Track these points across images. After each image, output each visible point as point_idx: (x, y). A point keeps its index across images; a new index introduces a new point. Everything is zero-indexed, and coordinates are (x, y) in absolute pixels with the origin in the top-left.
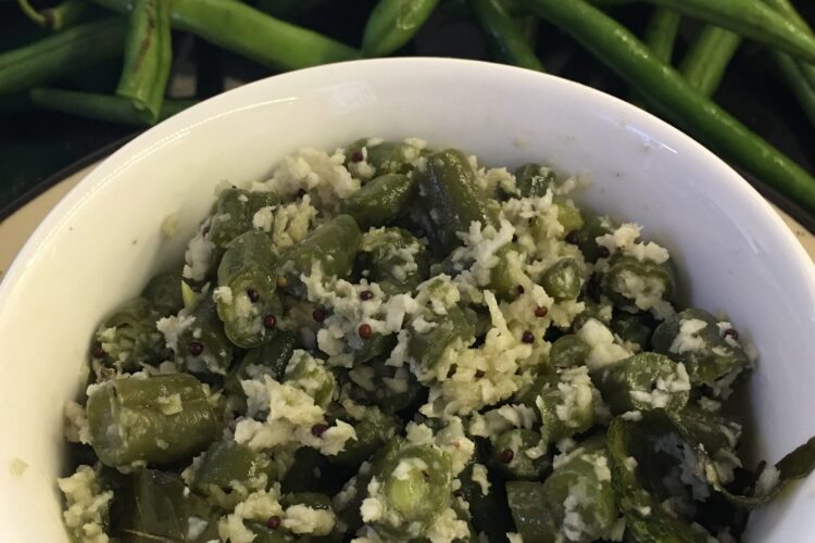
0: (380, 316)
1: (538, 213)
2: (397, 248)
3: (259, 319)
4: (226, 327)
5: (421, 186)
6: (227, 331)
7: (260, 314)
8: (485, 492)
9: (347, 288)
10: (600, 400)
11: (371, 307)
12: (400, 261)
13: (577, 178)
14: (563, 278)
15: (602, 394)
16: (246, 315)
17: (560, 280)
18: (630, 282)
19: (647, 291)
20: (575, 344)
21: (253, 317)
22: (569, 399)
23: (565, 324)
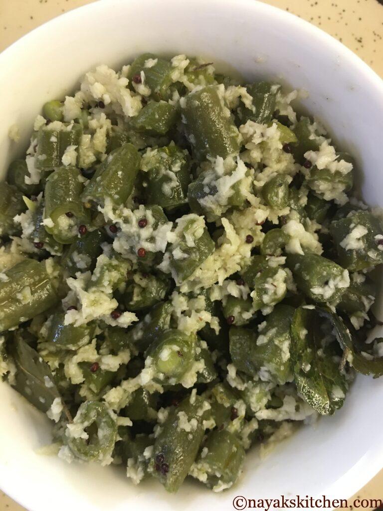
0: (152, 239)
1: (265, 139)
2: (166, 169)
3: (76, 227)
4: (54, 236)
5: (183, 116)
6: (54, 238)
7: (76, 224)
8: (217, 333)
9: (130, 216)
10: (292, 279)
11: (146, 233)
12: (167, 179)
13: (298, 90)
14: (277, 195)
15: (293, 275)
16: (67, 228)
17: (275, 198)
18: (322, 186)
19: (334, 189)
20: (280, 236)
21: (71, 227)
22: (271, 292)
23: (276, 222)
